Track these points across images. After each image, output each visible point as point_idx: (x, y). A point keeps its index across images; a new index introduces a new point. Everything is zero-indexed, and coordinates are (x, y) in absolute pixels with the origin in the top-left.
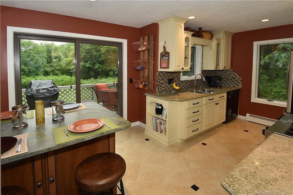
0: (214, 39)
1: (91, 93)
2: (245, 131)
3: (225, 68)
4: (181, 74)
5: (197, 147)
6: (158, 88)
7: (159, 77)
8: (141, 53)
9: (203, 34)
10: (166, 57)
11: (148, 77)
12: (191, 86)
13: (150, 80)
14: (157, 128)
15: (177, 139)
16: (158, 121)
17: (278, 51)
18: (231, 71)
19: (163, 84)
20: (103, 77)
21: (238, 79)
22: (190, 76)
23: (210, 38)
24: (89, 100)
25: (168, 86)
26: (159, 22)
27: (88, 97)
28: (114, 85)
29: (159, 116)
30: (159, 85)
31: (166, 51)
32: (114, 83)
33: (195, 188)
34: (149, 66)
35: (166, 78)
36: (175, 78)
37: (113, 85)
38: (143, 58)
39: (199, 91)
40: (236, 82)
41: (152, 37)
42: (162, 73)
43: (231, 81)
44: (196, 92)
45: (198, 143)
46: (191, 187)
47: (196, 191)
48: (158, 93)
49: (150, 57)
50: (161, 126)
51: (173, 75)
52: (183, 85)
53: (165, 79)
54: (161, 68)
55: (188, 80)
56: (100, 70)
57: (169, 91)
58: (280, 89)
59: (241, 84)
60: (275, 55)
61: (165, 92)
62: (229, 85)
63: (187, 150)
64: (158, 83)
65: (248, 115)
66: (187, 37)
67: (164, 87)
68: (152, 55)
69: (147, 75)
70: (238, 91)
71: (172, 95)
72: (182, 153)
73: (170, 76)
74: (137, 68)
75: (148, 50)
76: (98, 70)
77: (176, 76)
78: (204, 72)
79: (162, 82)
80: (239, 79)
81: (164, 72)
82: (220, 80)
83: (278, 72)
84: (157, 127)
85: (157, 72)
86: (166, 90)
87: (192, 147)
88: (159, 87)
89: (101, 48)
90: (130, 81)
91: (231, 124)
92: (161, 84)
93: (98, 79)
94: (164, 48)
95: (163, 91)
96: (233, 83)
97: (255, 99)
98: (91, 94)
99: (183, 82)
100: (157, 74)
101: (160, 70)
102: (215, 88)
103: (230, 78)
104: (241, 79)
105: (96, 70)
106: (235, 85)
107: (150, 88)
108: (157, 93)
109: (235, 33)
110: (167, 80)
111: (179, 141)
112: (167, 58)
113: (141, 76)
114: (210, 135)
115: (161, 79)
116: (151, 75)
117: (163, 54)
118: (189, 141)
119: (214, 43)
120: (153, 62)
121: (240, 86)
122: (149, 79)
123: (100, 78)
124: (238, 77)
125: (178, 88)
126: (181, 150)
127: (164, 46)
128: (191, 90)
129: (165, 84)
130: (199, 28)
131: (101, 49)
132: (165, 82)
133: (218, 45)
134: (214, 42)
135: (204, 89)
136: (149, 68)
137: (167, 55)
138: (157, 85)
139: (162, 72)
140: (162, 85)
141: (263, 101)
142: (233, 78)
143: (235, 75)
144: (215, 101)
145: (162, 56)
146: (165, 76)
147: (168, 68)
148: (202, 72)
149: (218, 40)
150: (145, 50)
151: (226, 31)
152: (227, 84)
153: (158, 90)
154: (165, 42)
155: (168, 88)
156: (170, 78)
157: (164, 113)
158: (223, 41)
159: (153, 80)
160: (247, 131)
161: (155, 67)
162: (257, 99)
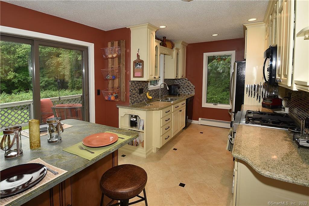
0: (174, 49)
1: (28, 113)
2: (201, 133)
3: (182, 76)
4: (149, 83)
5: (170, 153)
6: (131, 99)
7: (132, 87)
8: (111, 60)
9: (166, 43)
10: (140, 65)
11: (119, 87)
12: (156, 95)
13: (122, 90)
14: (132, 142)
15: (152, 149)
17: (216, 60)
18: (186, 79)
19: (135, 94)
20: (21, 91)
22: (155, 85)
23: (171, 47)
24: (25, 123)
25: (139, 96)
26: (131, 28)
27: (23, 119)
28: (60, 100)
29: (134, 129)
30: (131, 96)
31: (140, 59)
32: (60, 98)
33: (182, 185)
34: (120, 74)
36: (144, 88)
37: (58, 100)
38: (112, 66)
39: (164, 100)
40: (190, 90)
41: (123, 43)
42: (134, 82)
43: (186, 89)
44: (161, 101)
45: (170, 149)
46: (179, 185)
47: (184, 187)
48: (131, 104)
49: (121, 66)
51: (142, 84)
53: (136, 89)
54: (134, 77)
55: (154, 90)
56: (16, 80)
57: (140, 102)
58: (211, 95)
59: (194, 91)
60: (214, 63)
61: (137, 103)
62: (185, 93)
63: (163, 157)
64: (131, 93)
65: (200, 119)
66: (156, 46)
67: (135, 98)
68: (124, 63)
69: (118, 85)
70: (193, 97)
71: (146, 105)
72: (160, 161)
73: (140, 86)
74: (107, 78)
75: (119, 57)
76: (13, 80)
77: (145, 85)
78: (165, 80)
79: (134, 92)
80: (192, 87)
81: (136, 81)
82: (179, 88)
83: (209, 80)
85: (130, 81)
86: (137, 100)
87: (166, 154)
89: (17, 48)
90: (98, 92)
91: (189, 129)
92: (133, 94)
93: (13, 94)
94: (138, 56)
96: (188, 91)
97: (205, 105)
98: (27, 115)
99: (150, 91)
100: (130, 84)
101: (132, 79)
102: (174, 97)
103: (185, 87)
104: (194, 87)
105: (10, 80)
106: (189, 93)
107: (122, 99)
109: (189, 44)
110: (138, 90)
111: (154, 151)
112: (141, 66)
113: (109, 87)
114: (177, 141)
115: (133, 89)
116: (123, 85)
117: (137, 62)
118: (163, 149)
119: (174, 52)
120: (125, 71)
121: (193, 94)
123: (17, 92)
124: (192, 85)
125: (151, 97)
126: (159, 158)
127: (138, 54)
128: (157, 100)
129: (136, 94)
131: (17, 50)
133: (178, 54)
134: (175, 51)
135: (167, 98)
136: (120, 78)
137: (141, 63)
140: (134, 96)
141: (211, 106)
142: (188, 86)
143: (189, 83)
144: (179, 109)
145: (136, 64)
146: (136, 86)
147: (142, 77)
148: (164, 81)
149: (177, 49)
150: (115, 58)
151: (183, 42)
152: (183, 92)
153: (131, 101)
154: (139, 49)
155: (139, 98)
156: (141, 88)
157: (141, 124)
158: (181, 51)
159: (125, 91)
160: (202, 133)
161: (127, 76)
162: (206, 104)
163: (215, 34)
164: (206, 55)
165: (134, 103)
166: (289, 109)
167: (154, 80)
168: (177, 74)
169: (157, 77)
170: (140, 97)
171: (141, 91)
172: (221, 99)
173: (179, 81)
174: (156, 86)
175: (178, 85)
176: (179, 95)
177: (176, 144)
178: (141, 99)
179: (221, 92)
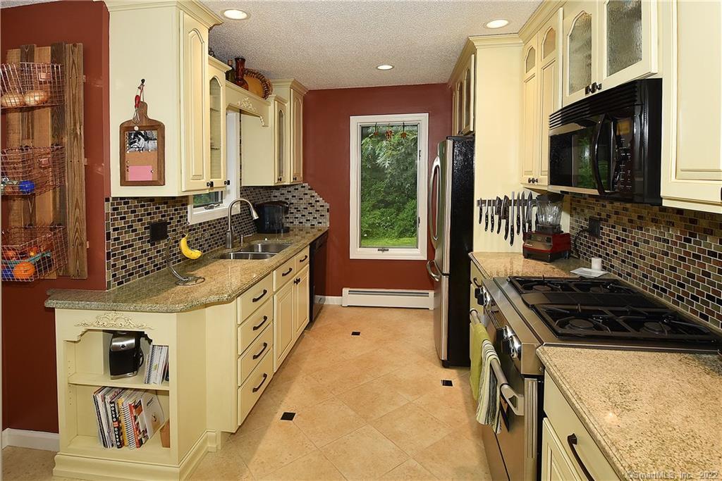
0: (271, 98)
2: (354, 334)
3: (296, 179)
4: (190, 203)
6: (114, 265)
7: (115, 219)
8: (15, 118)
9: (246, 77)
10: (147, 139)
11: (60, 223)
13: (71, 235)
14: (120, 434)
15: (205, 442)
16: (125, 402)
18: (304, 187)
19: (132, 245)
21: (321, 206)
22: (212, 207)
23: (262, 93)
25: (150, 250)
29: (129, 381)
30: (114, 255)
31: (146, 117)
34: (60, 174)
35: (140, 220)
36: (171, 219)
38: (26, 143)
39: (242, 253)
40: (317, 215)
41: (75, 56)
42: (125, 203)
43: (305, 213)
45: (271, 420)
48: (115, 287)
49: (66, 140)
50: (139, 419)
51: (163, 208)
52: (196, 240)
53: (137, 226)
54: (124, 182)
55: (208, 222)
57: (153, 271)
59: (328, 217)
61: (140, 276)
62: (302, 223)
64: (113, 245)
65: (346, 291)
66: (214, 79)
67: (134, 259)
68: (80, 131)
69: (51, 215)
71: (177, 284)
73: (155, 213)
75: (56, 105)
77: (176, 210)
78: (245, 191)
79: (127, 237)
80: (323, 206)
82: (285, 210)
84: (119, 428)
85: (107, 200)
86: (142, 266)
88: (118, 259)
92: (123, 248)
94: (140, 104)
95: (132, 274)
96: (310, 218)
99: (194, 229)
100: (108, 208)
101: (117, 190)
102: (275, 237)
103: (303, 206)
104: (327, 206)
106: (315, 222)
107: (72, 271)
108: (109, 287)
109: (310, 91)
110: (146, 228)
111: (214, 445)
112: (152, 145)
113: (13, 224)
115: (123, 228)
116: (76, 215)
117: (136, 128)
119: (271, 109)
120: (84, 161)
121: (326, 224)
122: (65, 234)
124: (322, 202)
125: (196, 254)
127: (137, 98)
128: (220, 252)
129: (138, 244)
130: (237, 59)
132: (140, 239)
133: (281, 115)
134: (272, 105)
135: (253, 243)
136: (62, 187)
137: (155, 133)
138: (108, 253)
139: (125, 200)
140: (127, 252)
141: (372, 253)
142: (309, 204)
143: (314, 196)
144: (294, 276)
145: (130, 135)
146: (135, 216)
147: (160, 181)
148: (241, 194)
149: (280, 101)
150: (39, 107)
151: (295, 82)
152: (296, 222)
153: (114, 276)
154: (143, 81)
155: (149, 259)
156: (156, 220)
157: (155, 363)
158: (289, 108)
159: (84, 238)
160: (358, 334)
161: (95, 182)
162: (359, 249)
163: (385, 64)
164: (356, 122)
165: (129, 280)
166: (603, 262)
167: (207, 192)
168: (280, 172)
169: (218, 183)
170: (153, 253)
171: (158, 232)
172: (369, 225)
173: (284, 191)
174: (215, 209)
175: (281, 202)
176: (287, 230)
177: (287, 390)
178: (159, 260)
179: (369, 211)
